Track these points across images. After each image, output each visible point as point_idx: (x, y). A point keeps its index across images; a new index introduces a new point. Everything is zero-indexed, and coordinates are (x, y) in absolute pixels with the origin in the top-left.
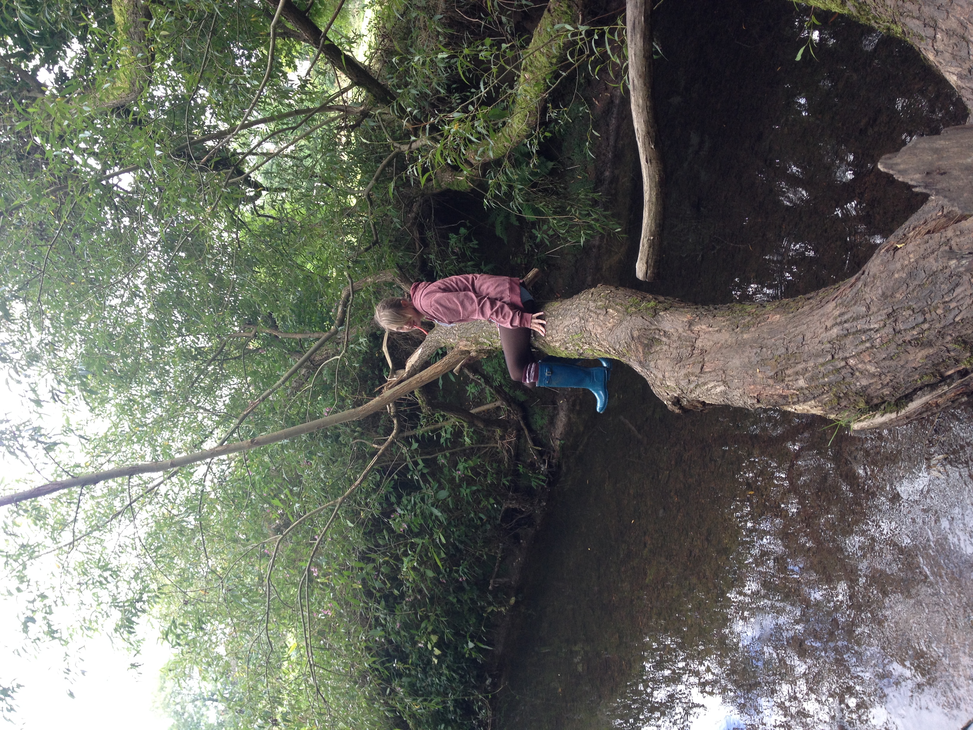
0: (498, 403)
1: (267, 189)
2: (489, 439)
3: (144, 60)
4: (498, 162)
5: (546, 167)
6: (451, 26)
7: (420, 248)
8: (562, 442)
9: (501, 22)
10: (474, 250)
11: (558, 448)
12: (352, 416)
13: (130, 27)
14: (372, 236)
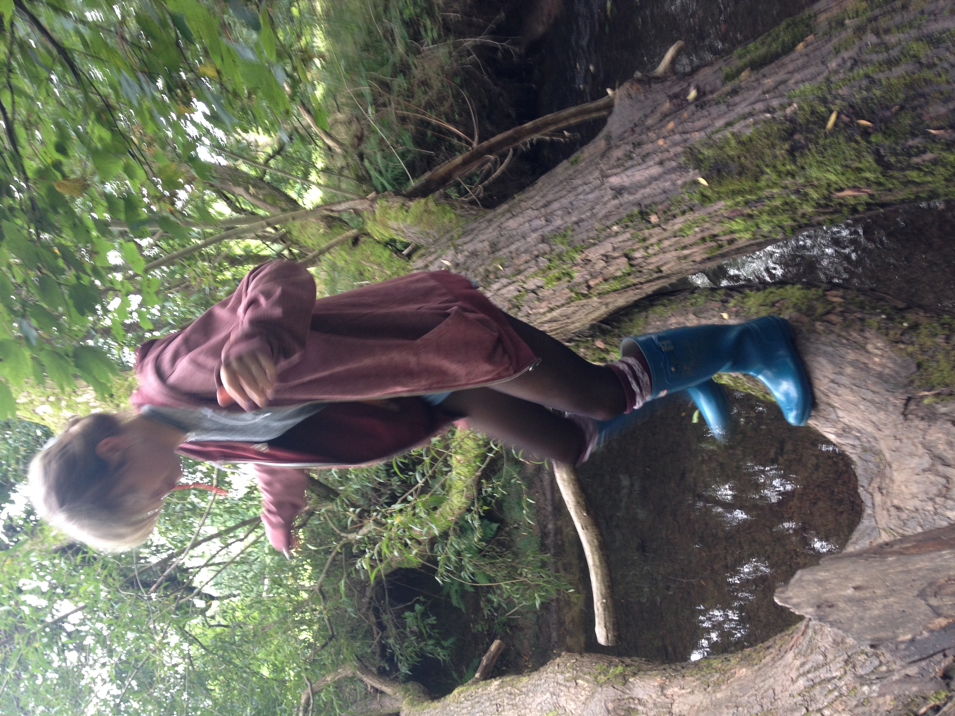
1: (218, 599)
10: (433, 627)
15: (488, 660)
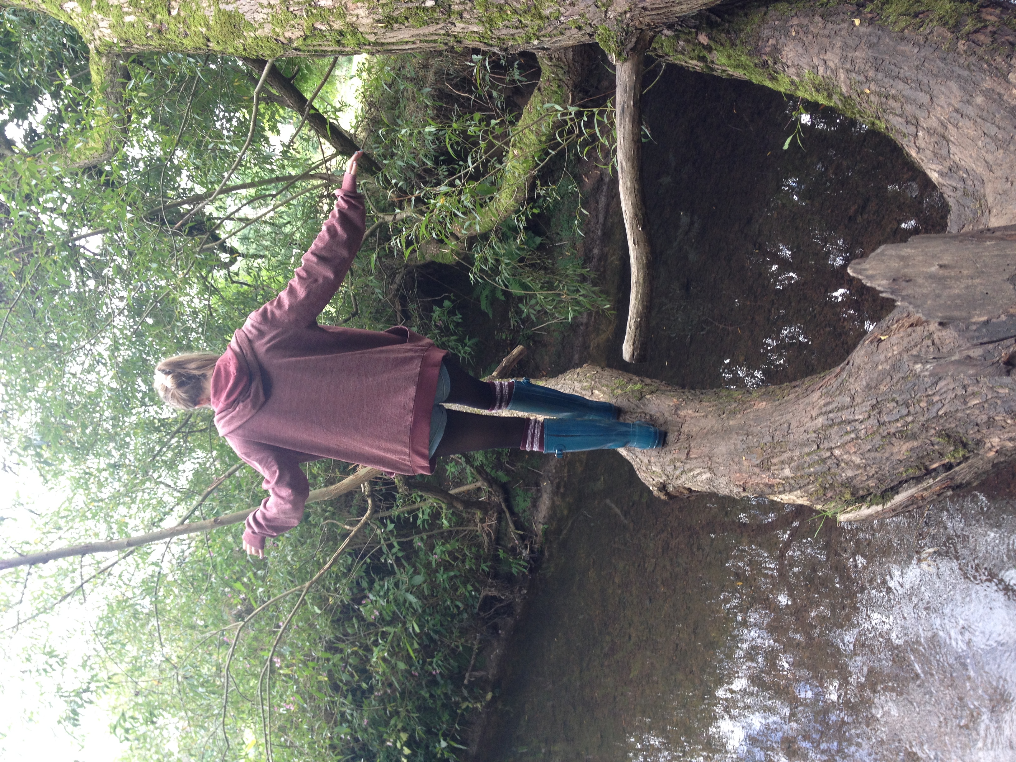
0: (479, 484)
1: (243, 256)
2: (469, 521)
3: (121, 121)
4: (485, 236)
5: (534, 242)
6: (440, 99)
7: (402, 320)
8: (546, 526)
9: (491, 96)
10: (457, 324)
11: (540, 533)
12: (323, 495)
13: (107, 87)
14: (351, 307)
15: (508, 362)
